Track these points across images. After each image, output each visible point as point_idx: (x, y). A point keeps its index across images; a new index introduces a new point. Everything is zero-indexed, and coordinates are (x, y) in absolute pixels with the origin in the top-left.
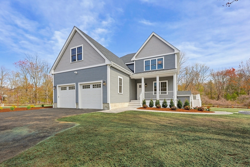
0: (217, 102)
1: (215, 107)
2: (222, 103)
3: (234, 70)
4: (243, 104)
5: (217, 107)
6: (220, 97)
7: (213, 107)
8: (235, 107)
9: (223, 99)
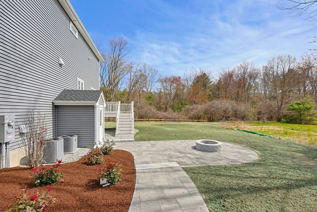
0: (165, 114)
1: (163, 121)
2: (169, 116)
3: (179, 78)
4: (188, 116)
5: (164, 120)
6: (168, 107)
7: (160, 121)
8: (182, 121)
9: (170, 110)
